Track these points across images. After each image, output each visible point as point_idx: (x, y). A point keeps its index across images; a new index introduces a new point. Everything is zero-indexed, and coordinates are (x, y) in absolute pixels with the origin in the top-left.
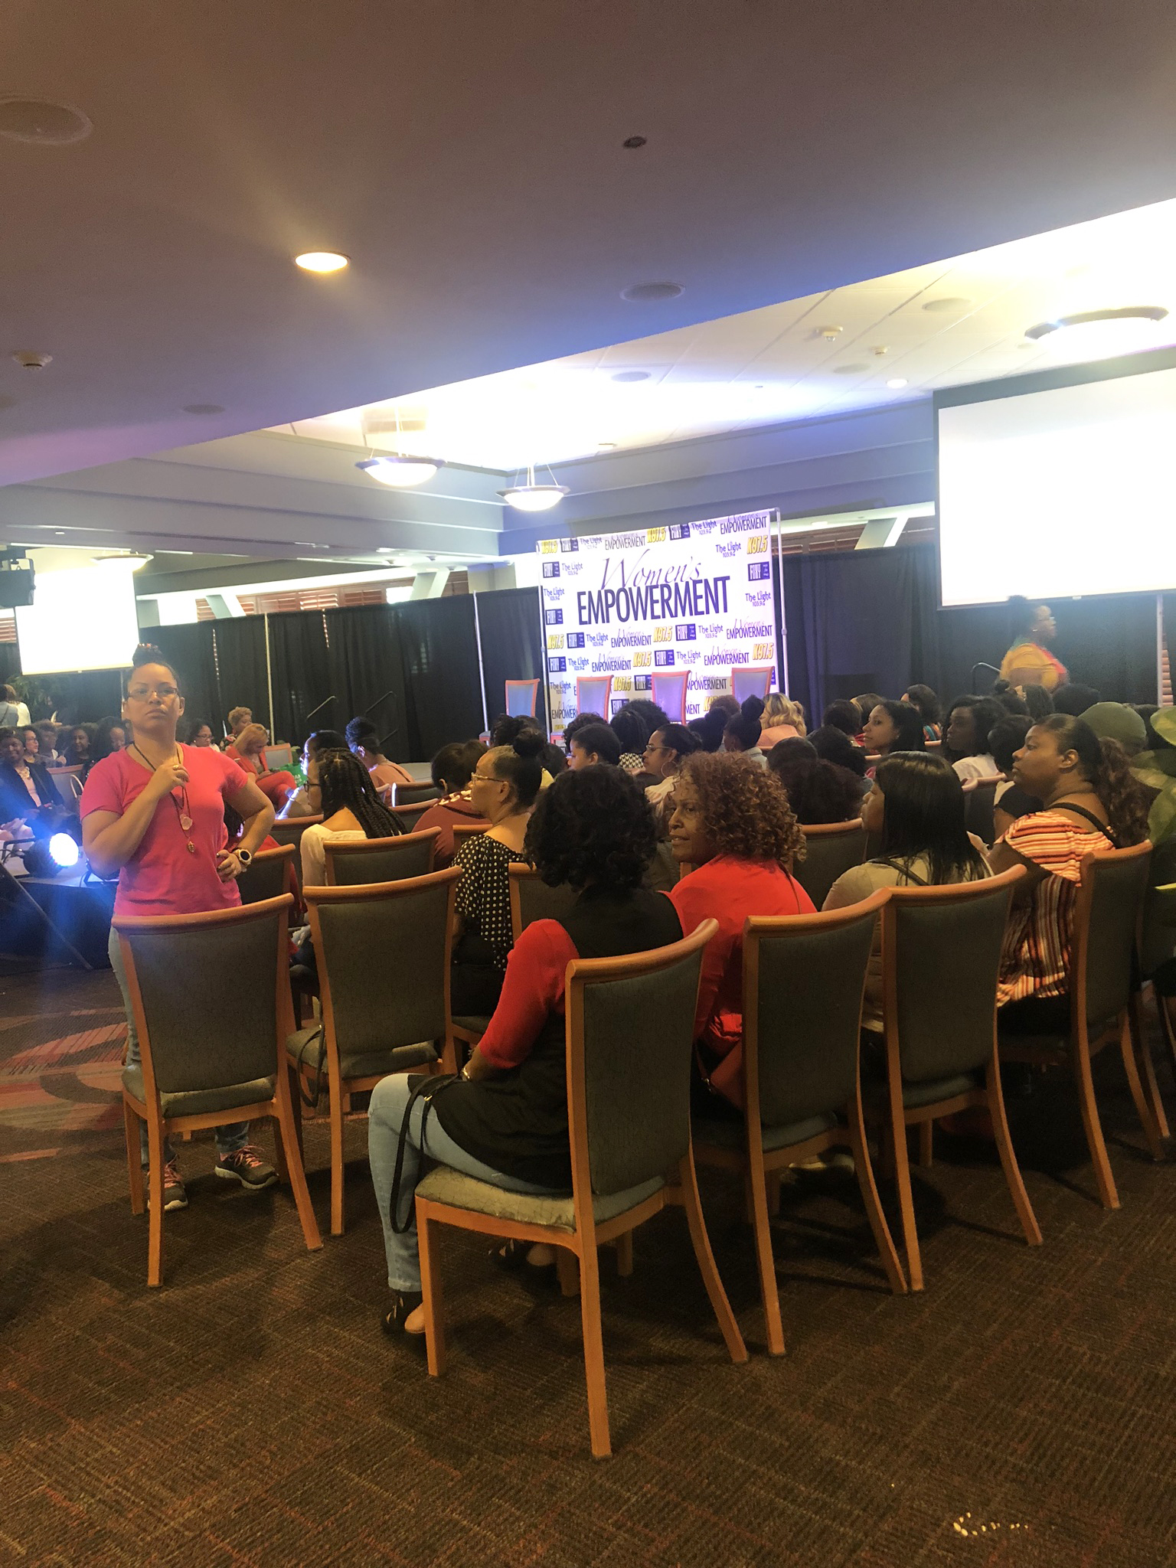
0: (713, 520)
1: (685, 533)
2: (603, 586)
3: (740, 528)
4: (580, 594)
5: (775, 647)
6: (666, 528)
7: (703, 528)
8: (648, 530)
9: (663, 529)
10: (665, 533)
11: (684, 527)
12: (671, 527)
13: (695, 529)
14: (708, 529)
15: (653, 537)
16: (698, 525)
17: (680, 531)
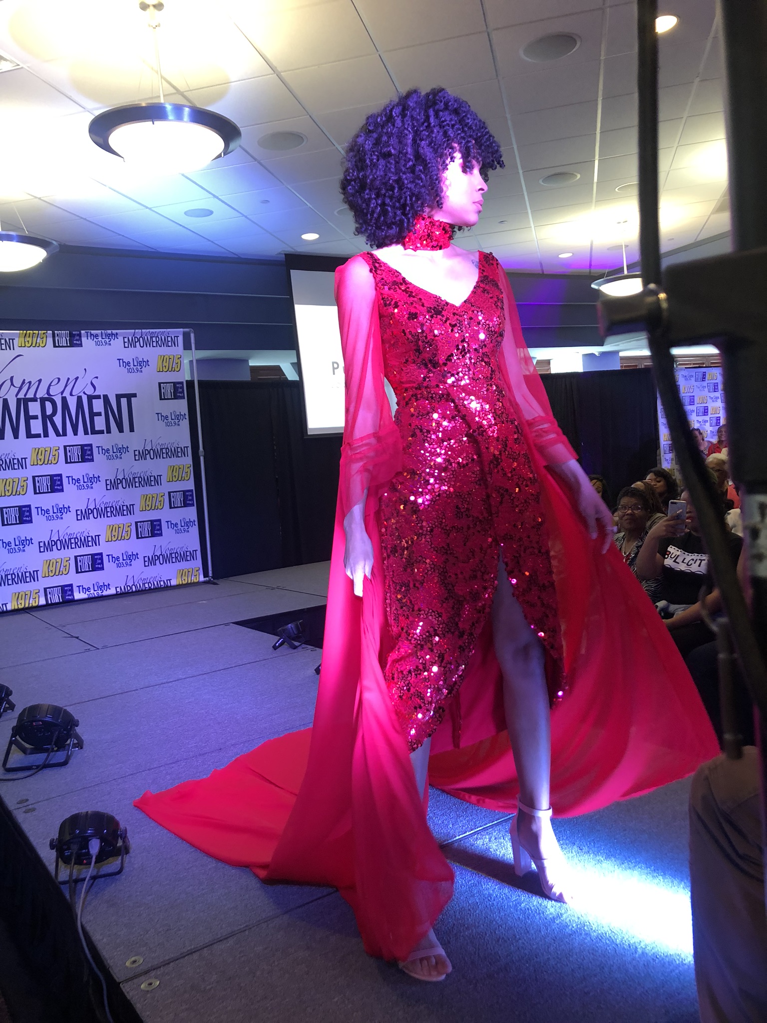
0: (114, 332)
1: (74, 341)
3: (147, 343)
5: (192, 468)
6: (48, 332)
7: (100, 339)
8: (19, 332)
9: (44, 333)
10: (47, 337)
11: (75, 334)
12: (56, 332)
13: (89, 338)
14: (108, 340)
15: (28, 341)
16: (93, 335)
17: (68, 339)
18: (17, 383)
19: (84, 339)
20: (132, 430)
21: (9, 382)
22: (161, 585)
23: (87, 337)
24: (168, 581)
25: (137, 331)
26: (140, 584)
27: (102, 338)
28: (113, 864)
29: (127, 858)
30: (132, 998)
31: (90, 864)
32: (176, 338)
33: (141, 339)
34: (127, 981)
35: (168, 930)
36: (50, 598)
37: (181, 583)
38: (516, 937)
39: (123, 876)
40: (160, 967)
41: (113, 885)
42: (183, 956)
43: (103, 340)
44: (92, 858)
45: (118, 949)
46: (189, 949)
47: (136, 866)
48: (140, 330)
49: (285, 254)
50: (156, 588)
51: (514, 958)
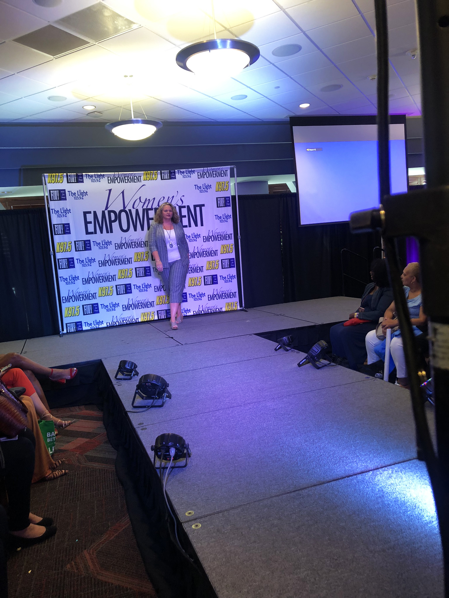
0: (193, 169)
1: (172, 176)
2: (107, 208)
3: (211, 175)
4: (85, 213)
5: (234, 246)
6: (158, 171)
7: (185, 174)
8: (143, 172)
9: (156, 172)
10: (157, 175)
11: (172, 172)
12: (162, 171)
13: (179, 174)
14: (189, 175)
15: (148, 177)
16: (181, 172)
17: (168, 175)
18: (143, 200)
19: (177, 175)
20: (202, 225)
21: (138, 200)
22: (217, 311)
23: (179, 173)
24: (221, 309)
25: (205, 168)
26: (206, 310)
27: (186, 174)
28: (182, 462)
29: (189, 460)
30: (187, 532)
31: (170, 460)
32: (226, 171)
33: (207, 173)
34: (185, 522)
35: (207, 499)
36: (160, 316)
37: (227, 310)
38: (402, 530)
39: (187, 469)
40: (202, 518)
41: (182, 472)
42: (214, 514)
43: (187, 175)
44: (171, 457)
45: (182, 506)
46: (218, 510)
47: (193, 464)
48: (207, 168)
49: (290, 117)
50: (214, 313)
51: (399, 543)
